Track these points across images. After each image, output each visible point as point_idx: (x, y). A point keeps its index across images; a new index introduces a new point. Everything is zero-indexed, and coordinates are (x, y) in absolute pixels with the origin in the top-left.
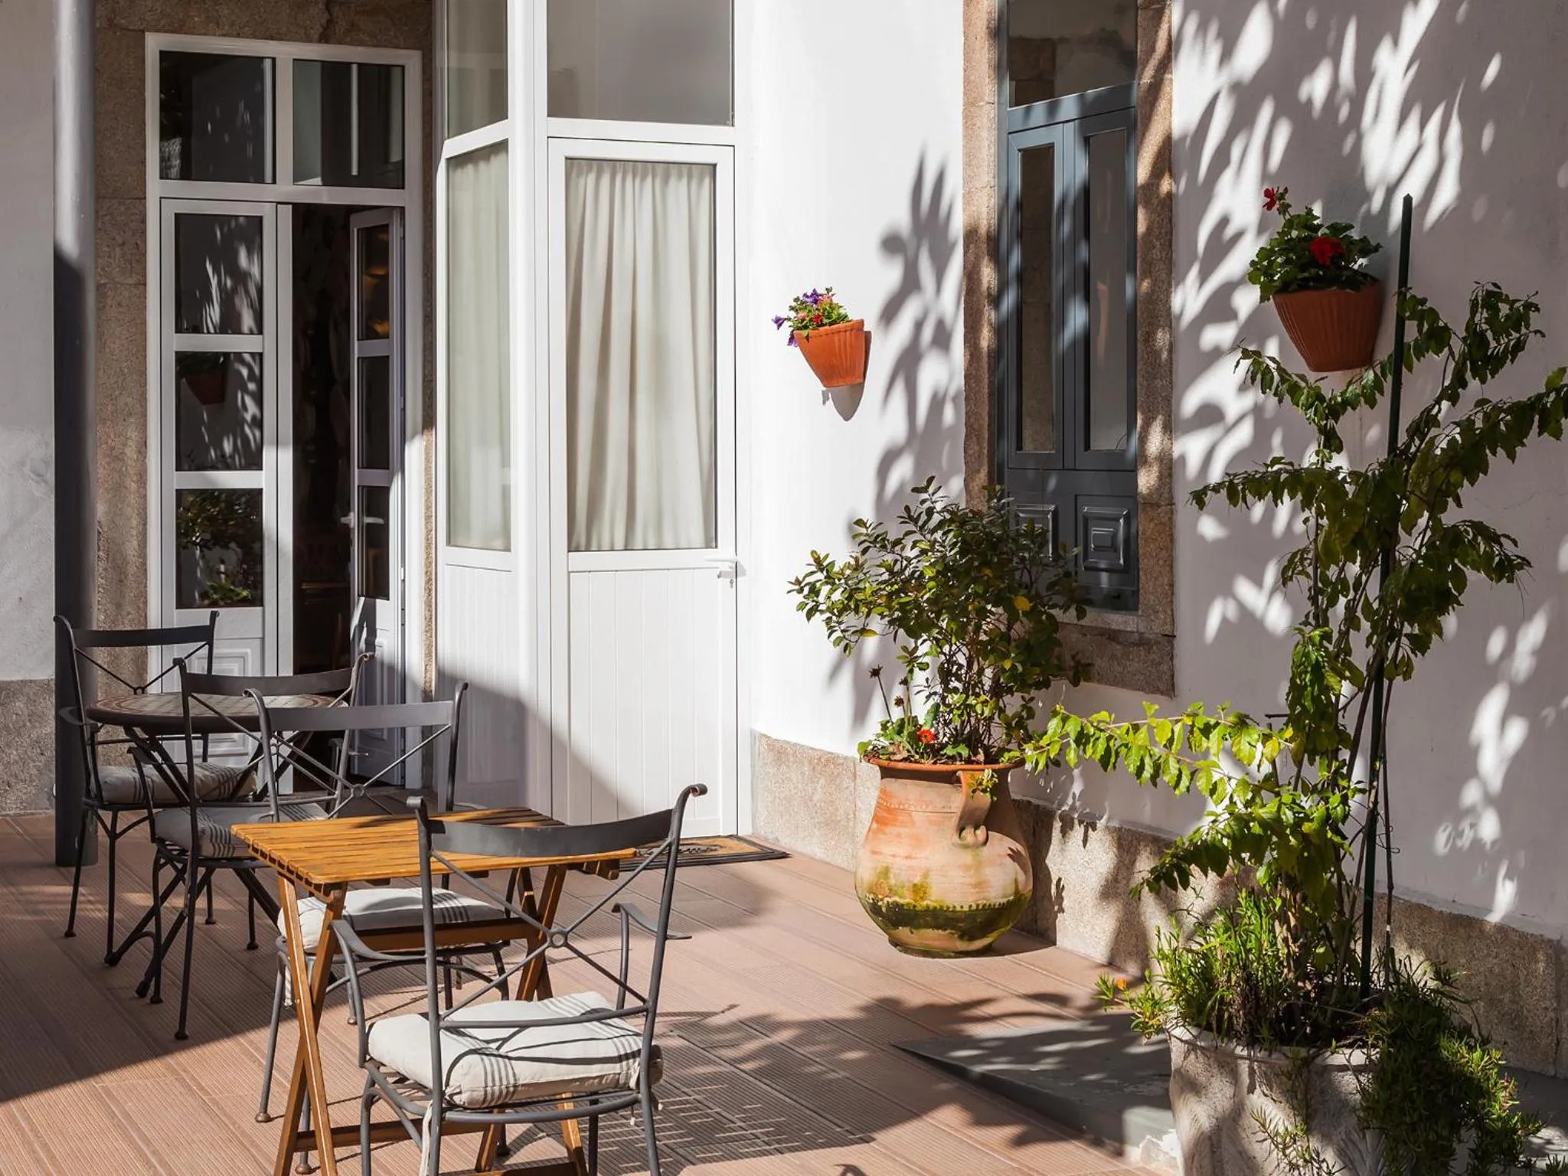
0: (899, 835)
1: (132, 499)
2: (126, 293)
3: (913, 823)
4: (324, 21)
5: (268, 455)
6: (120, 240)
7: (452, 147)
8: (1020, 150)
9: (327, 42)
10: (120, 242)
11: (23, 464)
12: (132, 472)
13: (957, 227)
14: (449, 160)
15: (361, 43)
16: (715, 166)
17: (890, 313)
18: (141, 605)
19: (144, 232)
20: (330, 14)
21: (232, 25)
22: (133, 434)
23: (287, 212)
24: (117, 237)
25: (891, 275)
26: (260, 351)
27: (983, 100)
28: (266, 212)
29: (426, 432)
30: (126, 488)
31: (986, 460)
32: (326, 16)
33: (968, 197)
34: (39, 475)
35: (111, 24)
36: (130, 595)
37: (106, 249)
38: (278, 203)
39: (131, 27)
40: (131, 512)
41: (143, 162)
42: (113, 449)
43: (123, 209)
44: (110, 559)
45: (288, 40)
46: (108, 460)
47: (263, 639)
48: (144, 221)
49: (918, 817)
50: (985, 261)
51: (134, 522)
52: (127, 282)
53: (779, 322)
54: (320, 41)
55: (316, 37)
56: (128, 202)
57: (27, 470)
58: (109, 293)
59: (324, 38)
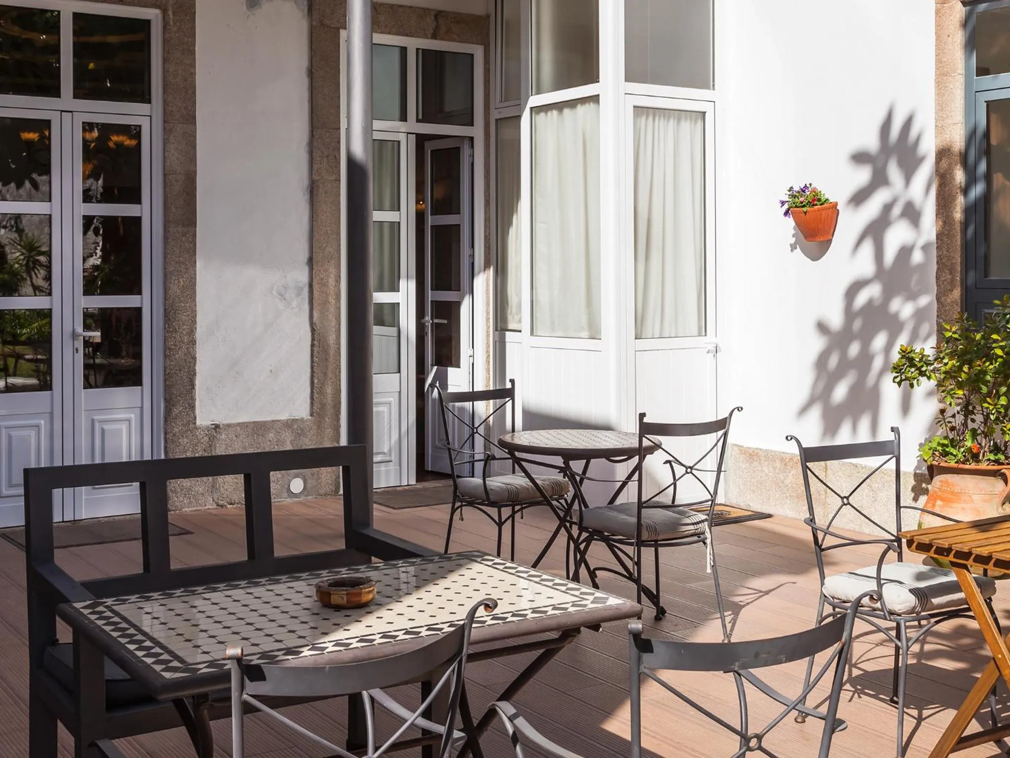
0: (963, 509)
1: (332, 309)
2: (329, 185)
3: (972, 501)
4: (434, 26)
5: (403, 283)
6: (326, 153)
7: (535, 100)
8: (986, 102)
9: (435, 39)
10: (326, 155)
11: (272, 289)
12: (332, 293)
13: (928, 147)
14: (531, 108)
15: (453, 40)
16: (704, 113)
17: (859, 198)
18: (337, 373)
19: (339, 149)
20: (437, 22)
21: (386, 26)
22: (332, 270)
23: (413, 138)
24: (325, 152)
25: (863, 176)
26: (398, 221)
27: (955, 72)
28: (402, 138)
29: (487, 269)
30: (329, 302)
31: (958, 283)
32: (435, 23)
33: (940, 129)
34: (281, 295)
35: (322, 24)
36: (331, 367)
37: (318, 159)
38: (408, 133)
39: (332, 26)
40: (331, 317)
41: (339, 107)
42: (322, 279)
43: (328, 134)
44: (321, 346)
45: (416, 37)
46: (320, 286)
47: (400, 392)
48: (339, 142)
49: (976, 498)
50: (959, 166)
51: (333, 324)
52: (329, 179)
53: (783, 203)
54: (432, 38)
55: (430, 36)
56: (331, 130)
57: (274, 292)
58: (321, 185)
59: (434, 36)
